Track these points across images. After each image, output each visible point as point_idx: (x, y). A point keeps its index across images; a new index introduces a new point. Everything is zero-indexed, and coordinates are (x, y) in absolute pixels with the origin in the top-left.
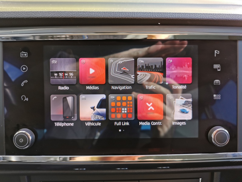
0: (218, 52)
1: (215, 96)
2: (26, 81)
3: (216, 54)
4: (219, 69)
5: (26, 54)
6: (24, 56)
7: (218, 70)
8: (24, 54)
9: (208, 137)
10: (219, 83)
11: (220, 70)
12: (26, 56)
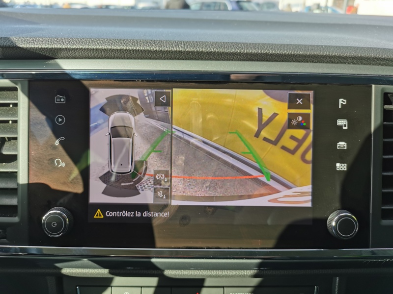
0: (344, 102)
1: (338, 165)
2: (63, 138)
3: (342, 104)
4: (345, 126)
5: (64, 98)
6: (61, 101)
7: (344, 128)
8: (61, 98)
9: (328, 225)
10: (345, 147)
11: (346, 128)
12: (64, 102)
